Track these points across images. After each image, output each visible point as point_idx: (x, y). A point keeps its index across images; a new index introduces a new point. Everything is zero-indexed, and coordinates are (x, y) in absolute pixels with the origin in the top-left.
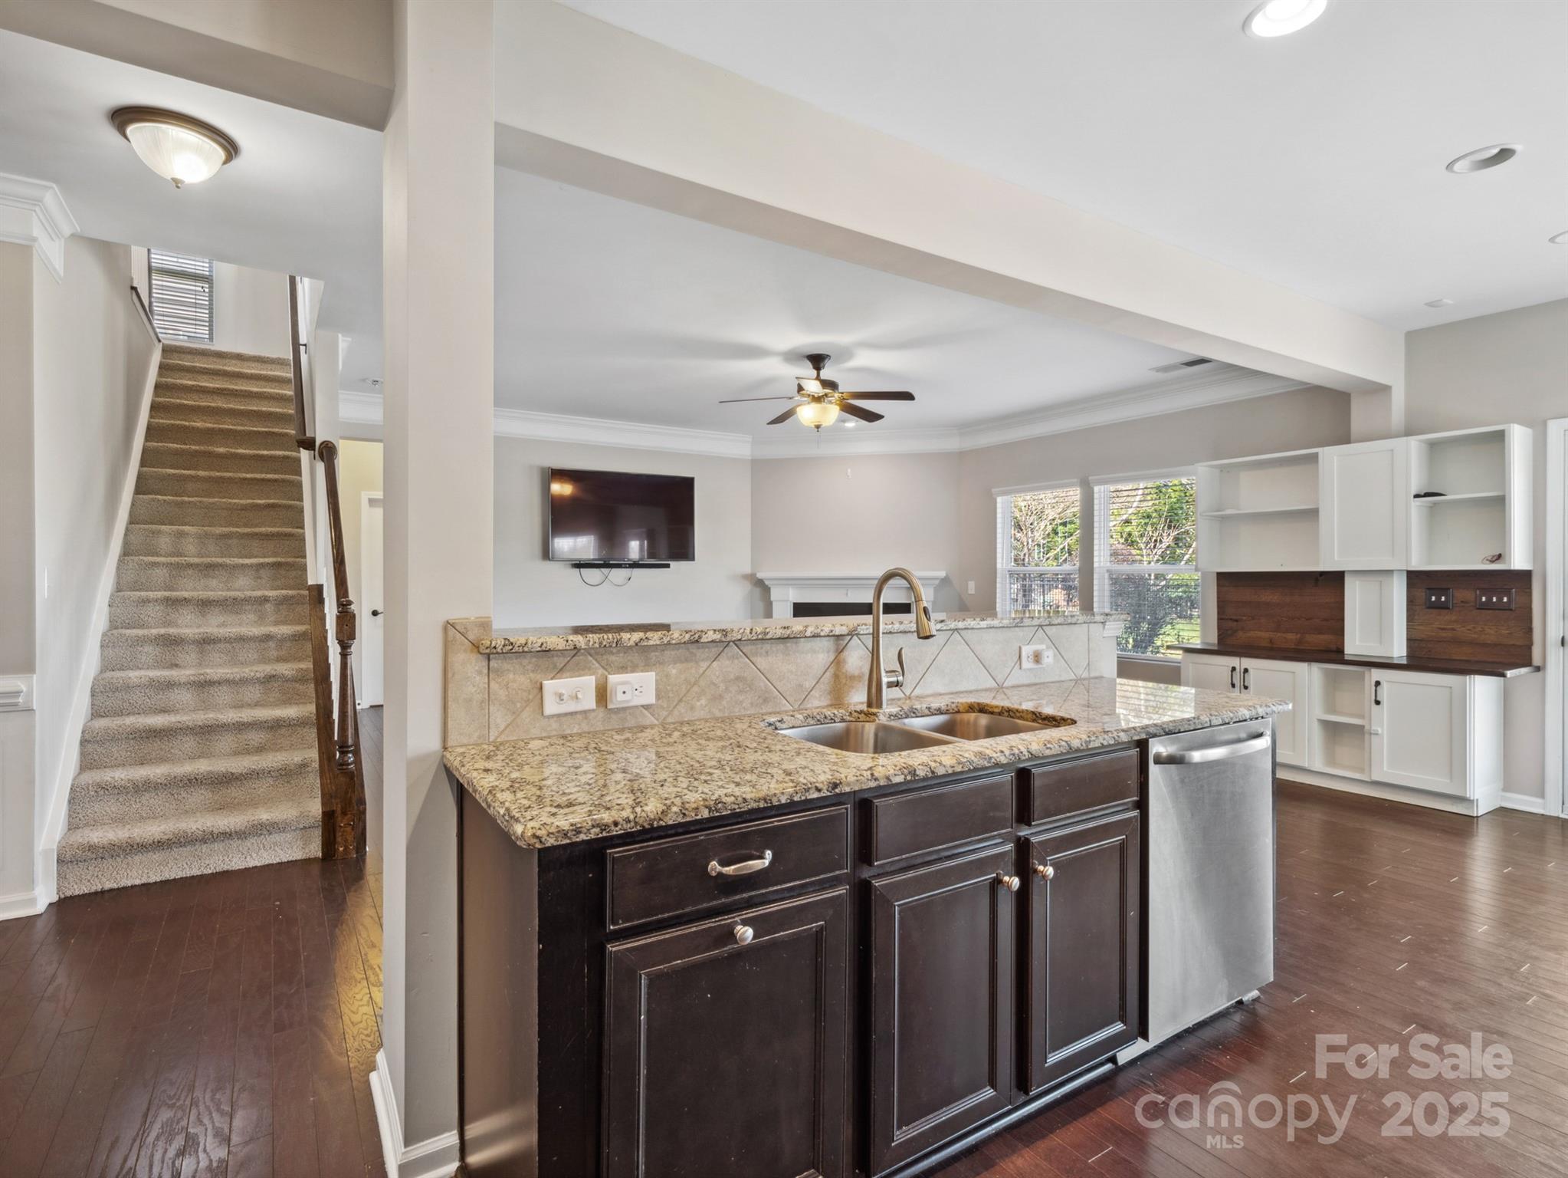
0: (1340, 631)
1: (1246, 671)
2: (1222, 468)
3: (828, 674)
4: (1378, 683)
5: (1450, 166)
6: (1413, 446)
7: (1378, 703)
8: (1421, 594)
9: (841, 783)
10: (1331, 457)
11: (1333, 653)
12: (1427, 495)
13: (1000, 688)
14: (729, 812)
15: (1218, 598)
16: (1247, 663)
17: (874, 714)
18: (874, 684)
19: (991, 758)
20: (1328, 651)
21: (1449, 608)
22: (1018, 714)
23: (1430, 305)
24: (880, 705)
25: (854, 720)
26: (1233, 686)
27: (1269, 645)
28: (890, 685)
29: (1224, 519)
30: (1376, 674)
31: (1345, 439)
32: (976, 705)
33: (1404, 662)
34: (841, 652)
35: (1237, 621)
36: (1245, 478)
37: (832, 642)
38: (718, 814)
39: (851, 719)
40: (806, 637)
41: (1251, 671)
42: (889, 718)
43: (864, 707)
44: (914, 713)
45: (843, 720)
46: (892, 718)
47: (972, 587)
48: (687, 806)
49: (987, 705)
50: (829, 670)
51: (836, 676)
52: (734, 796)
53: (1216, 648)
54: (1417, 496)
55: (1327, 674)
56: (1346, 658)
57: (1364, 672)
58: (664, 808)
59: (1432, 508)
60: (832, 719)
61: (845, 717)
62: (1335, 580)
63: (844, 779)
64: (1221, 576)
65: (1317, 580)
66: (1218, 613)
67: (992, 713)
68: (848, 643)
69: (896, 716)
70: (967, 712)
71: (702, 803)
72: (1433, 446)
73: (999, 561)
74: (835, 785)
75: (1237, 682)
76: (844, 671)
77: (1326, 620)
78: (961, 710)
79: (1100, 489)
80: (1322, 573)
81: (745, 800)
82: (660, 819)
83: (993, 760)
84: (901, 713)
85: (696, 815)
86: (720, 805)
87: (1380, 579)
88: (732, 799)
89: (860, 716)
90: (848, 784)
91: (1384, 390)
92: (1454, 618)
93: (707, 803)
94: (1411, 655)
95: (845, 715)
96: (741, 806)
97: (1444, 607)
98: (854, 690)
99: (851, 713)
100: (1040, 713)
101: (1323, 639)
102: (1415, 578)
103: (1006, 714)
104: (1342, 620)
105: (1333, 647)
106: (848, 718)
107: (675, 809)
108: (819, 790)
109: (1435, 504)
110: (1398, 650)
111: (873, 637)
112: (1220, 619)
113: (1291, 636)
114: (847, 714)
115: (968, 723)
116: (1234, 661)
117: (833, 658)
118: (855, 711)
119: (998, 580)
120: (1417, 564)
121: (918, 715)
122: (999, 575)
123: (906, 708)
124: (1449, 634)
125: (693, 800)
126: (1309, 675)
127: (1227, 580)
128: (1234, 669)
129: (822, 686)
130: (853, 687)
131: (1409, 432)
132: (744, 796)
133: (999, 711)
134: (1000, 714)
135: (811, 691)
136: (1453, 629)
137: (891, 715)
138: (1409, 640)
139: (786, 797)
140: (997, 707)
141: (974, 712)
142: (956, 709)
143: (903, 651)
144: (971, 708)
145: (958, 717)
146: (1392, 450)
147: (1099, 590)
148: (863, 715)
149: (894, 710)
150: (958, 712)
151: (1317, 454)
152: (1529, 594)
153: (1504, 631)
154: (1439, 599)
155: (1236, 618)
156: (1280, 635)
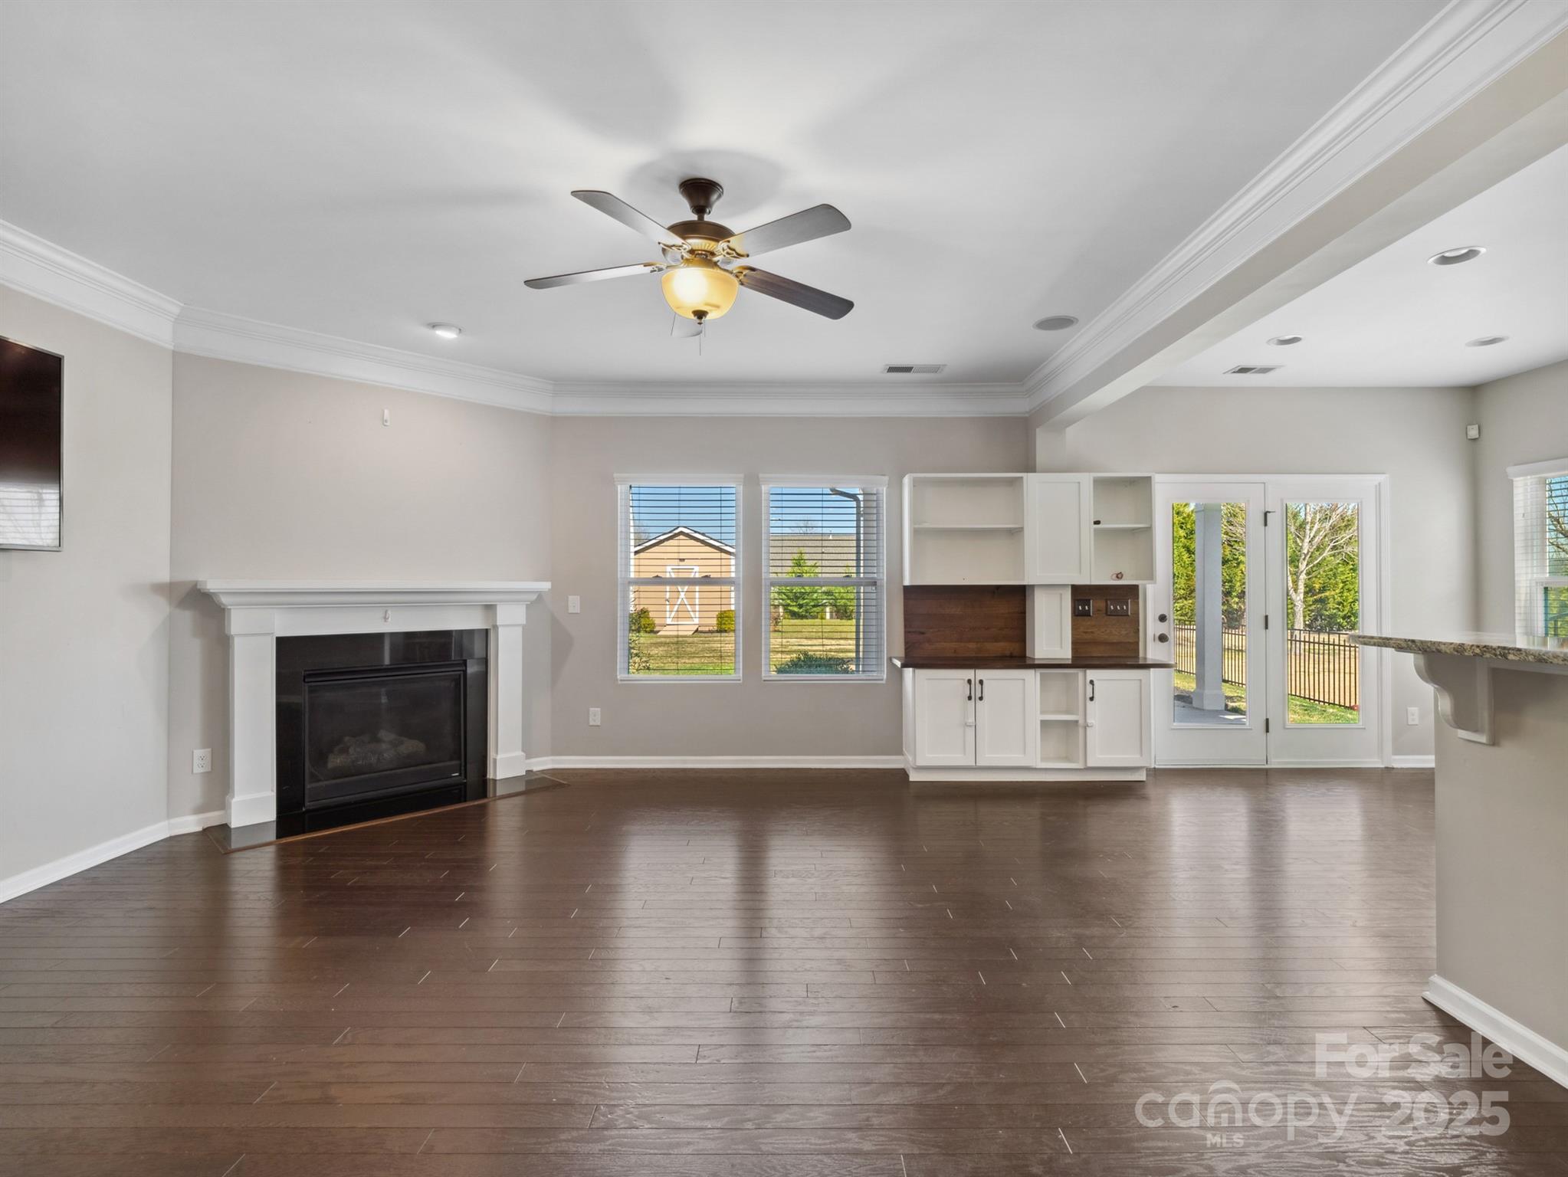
1: (981, 682)
6: (1084, 481)
10: (1028, 482)
12: (1097, 522)
15: (905, 611)
16: (982, 674)
20: (1011, 657)
21: (1090, 616)
26: (969, 698)
31: (1030, 468)
33: (1070, 662)
35: (923, 633)
47: (574, 603)
56: (1035, 662)
57: (1077, 673)
62: (1013, 593)
64: (906, 588)
65: (994, 593)
66: (905, 626)
72: (1098, 484)
73: (620, 568)
77: (1005, 629)
87: (1061, 592)
92: (1093, 623)
94: (1075, 657)
97: (1087, 614)
102: (1076, 592)
109: (1100, 531)
110: (1066, 653)
112: (906, 633)
113: (972, 645)
116: (969, 674)
119: (619, 594)
122: (619, 588)
124: (1088, 637)
127: (913, 594)
131: (1081, 469)
136: (1092, 632)
138: (1072, 643)
146: (1079, 483)
151: (1022, 477)
152: (1138, 603)
153: (1124, 632)
154: (1084, 608)
155: (922, 630)
156: (962, 644)
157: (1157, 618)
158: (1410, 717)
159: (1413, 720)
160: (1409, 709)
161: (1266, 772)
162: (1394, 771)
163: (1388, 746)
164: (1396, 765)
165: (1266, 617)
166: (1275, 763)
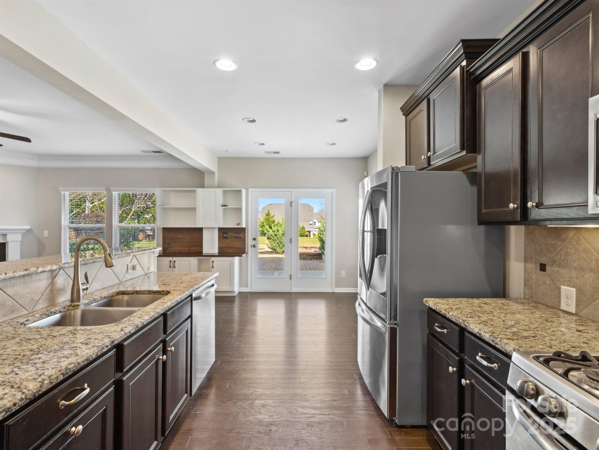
0: (201, 246)
1: (175, 261)
2: (164, 191)
3: (48, 290)
4: (213, 262)
5: (243, 119)
6: (220, 191)
7: (213, 267)
8: (221, 234)
9: (115, 340)
10: (200, 191)
11: (199, 253)
12: (224, 206)
13: (121, 283)
14: (72, 372)
15: (163, 236)
16: (175, 259)
17: (78, 305)
18: (75, 291)
19: (158, 312)
20: (197, 253)
21: (228, 238)
22: (141, 293)
23: (226, 151)
24: (79, 300)
25: (66, 310)
26: (170, 267)
27: (180, 252)
28: (84, 290)
29: (165, 209)
30: (213, 259)
31: (203, 186)
32: (120, 292)
34: (54, 278)
35: (169, 244)
36: (172, 196)
37: (50, 274)
38: (67, 375)
39: (65, 310)
40: (38, 273)
41: (176, 261)
42: (85, 305)
43: (70, 303)
44: (95, 301)
45: (60, 312)
46: (86, 305)
47: (46, 233)
48: (52, 377)
49: (126, 291)
50: (48, 288)
51: (52, 291)
52: (74, 363)
53: (162, 254)
54: (222, 206)
55: (198, 260)
56: (203, 254)
57: (209, 259)
58: (40, 384)
59: (224, 209)
60: (55, 313)
61: (61, 310)
62: (200, 230)
63: (116, 338)
64: (163, 228)
65: (194, 230)
66: (163, 242)
67: (128, 294)
68: (58, 273)
69: (88, 304)
70: (116, 295)
71: (59, 373)
72: (225, 192)
73: (63, 221)
74: (113, 342)
75: (171, 266)
76: (56, 287)
77: (197, 243)
78: (114, 295)
79: (115, 193)
80: (196, 228)
81: (79, 363)
82: (40, 391)
83: (159, 313)
84: (90, 302)
85: (57, 380)
86: (68, 370)
87: (212, 230)
88: (73, 365)
89: (70, 308)
90: (117, 340)
91: (212, 173)
92: (229, 241)
93: (62, 372)
94: (219, 253)
95: (62, 309)
96: (77, 367)
97: (226, 238)
98: (61, 296)
99: (64, 307)
100: (152, 291)
101: (196, 249)
102: (221, 230)
103: (135, 293)
104: (202, 242)
105: (199, 251)
106: (63, 310)
107: (46, 382)
108: (107, 346)
109: (225, 208)
110: (216, 251)
111: (75, 269)
112: (163, 244)
113: (186, 248)
114: (63, 308)
115: (119, 300)
116: (170, 259)
117: (51, 281)
118: (67, 306)
119: (62, 230)
120: (221, 226)
121: (97, 301)
122: (62, 228)
123: (92, 299)
124: (228, 245)
125: (54, 373)
126: (193, 261)
127: (165, 230)
128: (171, 261)
129: (44, 297)
130: (60, 295)
131: (219, 187)
132: (78, 361)
133: (132, 292)
134: (132, 294)
135: (39, 301)
136: (229, 244)
137: (86, 304)
138: (219, 248)
139: (95, 355)
140: (131, 291)
141: (119, 295)
142: (112, 295)
143: (88, 273)
144: (118, 294)
145: (113, 298)
146: (216, 192)
147: (115, 234)
148: (71, 307)
149: (87, 301)
150: (113, 296)
151: (196, 190)
152: (245, 234)
153: (240, 244)
154: (226, 235)
155: (169, 243)
156: (183, 248)
157: (252, 239)
158: (342, 274)
159: (343, 275)
160: (342, 271)
161: (291, 293)
162: (336, 293)
163: (334, 285)
164: (336, 291)
165: (291, 239)
166: (294, 290)
